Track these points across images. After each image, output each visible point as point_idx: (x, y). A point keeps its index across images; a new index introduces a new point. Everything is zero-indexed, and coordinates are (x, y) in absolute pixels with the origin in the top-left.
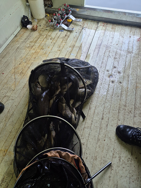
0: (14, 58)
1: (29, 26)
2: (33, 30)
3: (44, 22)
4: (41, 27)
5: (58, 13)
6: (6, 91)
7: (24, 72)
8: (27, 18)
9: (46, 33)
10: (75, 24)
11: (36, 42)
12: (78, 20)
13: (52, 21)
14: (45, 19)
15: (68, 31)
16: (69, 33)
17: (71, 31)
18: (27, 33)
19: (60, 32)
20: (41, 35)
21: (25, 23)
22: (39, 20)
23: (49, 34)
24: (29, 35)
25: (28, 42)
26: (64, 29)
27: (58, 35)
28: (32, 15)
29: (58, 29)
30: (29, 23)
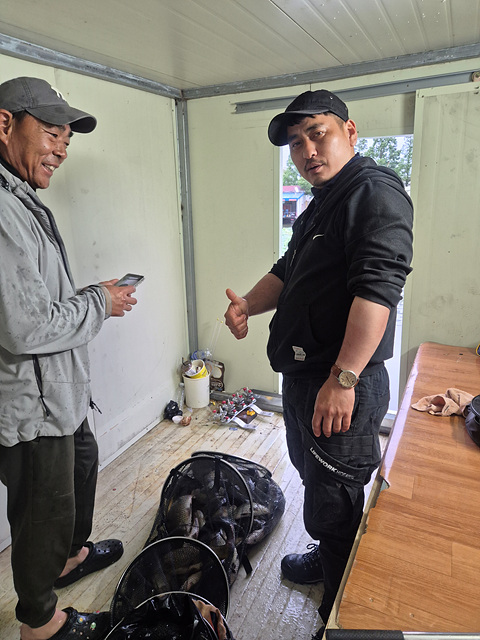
0: (138, 466)
1: (176, 419)
2: (183, 424)
3: (204, 413)
4: (198, 421)
5: (231, 399)
6: (114, 518)
7: (152, 489)
8: (176, 405)
9: (205, 430)
10: (261, 420)
11: (183, 444)
12: (267, 413)
13: (219, 412)
14: (208, 409)
15: (246, 429)
16: (247, 433)
17: (251, 431)
18: (170, 429)
19: (231, 431)
20: (194, 433)
21: (170, 412)
22: (196, 410)
23: (210, 432)
24: (172, 433)
25: (170, 442)
26: (239, 426)
27: (226, 435)
28: (185, 402)
29: (227, 425)
30: (177, 412)
